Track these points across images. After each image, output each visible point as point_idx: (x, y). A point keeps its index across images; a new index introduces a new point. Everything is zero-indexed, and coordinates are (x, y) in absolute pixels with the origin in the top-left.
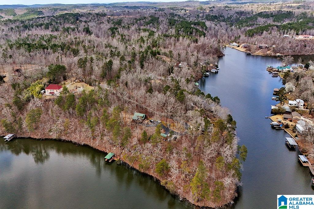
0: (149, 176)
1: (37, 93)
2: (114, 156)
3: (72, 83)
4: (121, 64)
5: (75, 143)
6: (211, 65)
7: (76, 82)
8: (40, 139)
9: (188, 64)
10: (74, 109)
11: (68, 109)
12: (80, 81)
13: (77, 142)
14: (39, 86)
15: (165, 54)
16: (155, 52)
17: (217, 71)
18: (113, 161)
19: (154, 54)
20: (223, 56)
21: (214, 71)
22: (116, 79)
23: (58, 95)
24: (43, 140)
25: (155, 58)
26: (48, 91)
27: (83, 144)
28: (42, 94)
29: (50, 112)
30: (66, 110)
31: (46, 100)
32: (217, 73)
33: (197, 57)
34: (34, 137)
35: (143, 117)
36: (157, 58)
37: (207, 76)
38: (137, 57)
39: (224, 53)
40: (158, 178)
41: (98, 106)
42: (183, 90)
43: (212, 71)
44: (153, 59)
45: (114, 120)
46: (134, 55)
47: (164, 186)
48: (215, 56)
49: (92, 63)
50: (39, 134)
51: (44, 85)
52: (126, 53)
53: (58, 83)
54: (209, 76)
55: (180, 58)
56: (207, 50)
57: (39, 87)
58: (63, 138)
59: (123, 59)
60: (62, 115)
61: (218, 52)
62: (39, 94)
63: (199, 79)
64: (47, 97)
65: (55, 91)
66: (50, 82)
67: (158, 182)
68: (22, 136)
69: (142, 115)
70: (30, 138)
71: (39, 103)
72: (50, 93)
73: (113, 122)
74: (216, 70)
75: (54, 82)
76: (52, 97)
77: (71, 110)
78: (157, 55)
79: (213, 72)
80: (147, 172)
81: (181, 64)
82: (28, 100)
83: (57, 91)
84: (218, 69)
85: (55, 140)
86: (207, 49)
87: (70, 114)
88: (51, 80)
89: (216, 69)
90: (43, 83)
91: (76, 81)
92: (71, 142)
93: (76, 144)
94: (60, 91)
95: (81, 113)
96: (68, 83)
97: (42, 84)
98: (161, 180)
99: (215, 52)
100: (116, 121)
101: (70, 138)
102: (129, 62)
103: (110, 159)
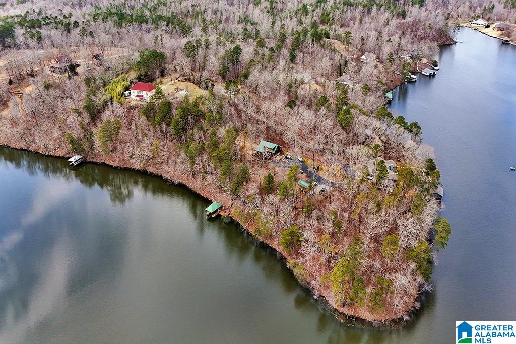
0: (271, 248)
1: (119, 95)
2: (221, 208)
3: (173, 82)
4: (257, 53)
5: (166, 180)
6: (425, 61)
7: (179, 81)
8: (118, 167)
9: (378, 58)
10: (168, 125)
11: (160, 124)
12: (186, 79)
13: (169, 178)
14: (123, 83)
15: (338, 38)
16: (321, 33)
17: (434, 73)
18: (219, 216)
19: (318, 37)
20: (452, 44)
21: (427, 72)
22: (242, 79)
23: (148, 100)
24: (121, 168)
25: (319, 44)
26: (134, 93)
27: (177, 182)
28: (125, 96)
29: (133, 127)
30: (157, 126)
31: (131, 107)
32: (432, 76)
33: (399, 46)
34: (110, 164)
35: (273, 149)
36: (322, 43)
37: (412, 82)
38: (288, 41)
39: (454, 39)
40: (285, 255)
41: (204, 123)
42: (353, 107)
43: (423, 73)
44: (316, 46)
45: (225, 149)
46: (283, 37)
47: (292, 271)
48: (435, 44)
49: (208, 50)
50: (118, 160)
51: (131, 83)
52: (271, 33)
53: (152, 81)
54: (415, 81)
55: (364, 46)
56: (420, 32)
57: (122, 85)
58: (150, 170)
59: (261, 44)
60: (151, 134)
61: (442, 36)
62: (121, 97)
63: (395, 87)
64: (132, 102)
65: (144, 93)
66: (139, 78)
67: (283, 260)
68: (94, 160)
69: (272, 145)
70: (104, 164)
71: (120, 111)
72: (137, 96)
73: (223, 152)
74: (432, 72)
75: (146, 80)
76: (140, 103)
77: (164, 126)
78: (324, 39)
79: (425, 74)
80: (268, 242)
81: (366, 57)
82: (105, 105)
83: (147, 94)
84: (437, 70)
85: (138, 171)
86: (422, 31)
87: (163, 133)
88: (141, 75)
89: (433, 69)
90: (129, 79)
91: (179, 79)
92: (161, 176)
93: (168, 181)
94: (152, 94)
95: (179, 133)
96: (167, 82)
97: (127, 81)
98: (288, 258)
99: (437, 36)
100: (228, 152)
101: (161, 170)
102: (272, 50)
103: (213, 213)
